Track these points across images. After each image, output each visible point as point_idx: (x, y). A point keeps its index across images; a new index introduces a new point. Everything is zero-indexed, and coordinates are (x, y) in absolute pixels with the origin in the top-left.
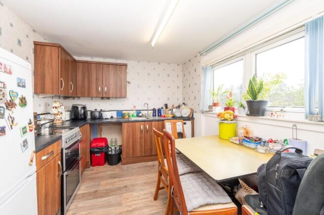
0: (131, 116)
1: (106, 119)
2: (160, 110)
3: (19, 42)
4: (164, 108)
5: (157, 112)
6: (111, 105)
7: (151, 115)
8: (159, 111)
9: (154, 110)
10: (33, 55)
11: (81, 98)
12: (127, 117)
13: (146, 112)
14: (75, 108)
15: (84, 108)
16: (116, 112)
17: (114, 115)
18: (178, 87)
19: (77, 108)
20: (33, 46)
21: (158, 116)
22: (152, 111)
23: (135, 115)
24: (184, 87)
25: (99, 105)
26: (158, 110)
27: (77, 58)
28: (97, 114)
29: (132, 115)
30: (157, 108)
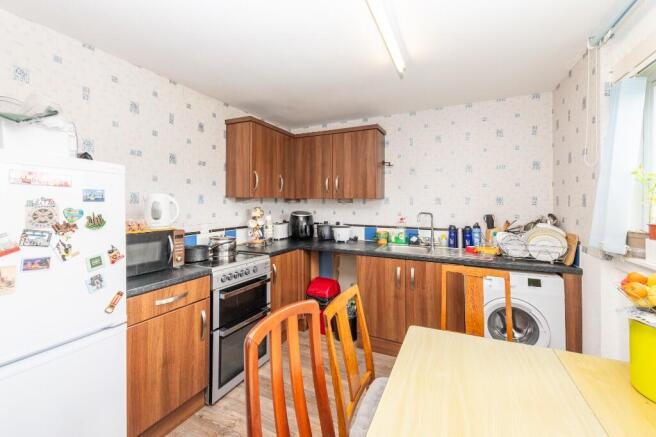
0: (393, 240)
1: (340, 242)
2: (471, 232)
3: (201, 127)
4: (484, 226)
5: (462, 237)
6: (354, 213)
7: (445, 242)
8: (468, 234)
9: (453, 231)
10: (224, 141)
11: (309, 200)
12: (383, 241)
13: (428, 234)
14: (295, 218)
15: (308, 218)
16: (363, 229)
17: (361, 234)
18: (536, 165)
19: (297, 218)
20: (224, 127)
21: (464, 246)
22: (447, 233)
23: (403, 238)
24: (558, 163)
25: (334, 213)
26: (464, 231)
27: (295, 131)
28: (326, 232)
29: (397, 238)
30: (460, 226)
